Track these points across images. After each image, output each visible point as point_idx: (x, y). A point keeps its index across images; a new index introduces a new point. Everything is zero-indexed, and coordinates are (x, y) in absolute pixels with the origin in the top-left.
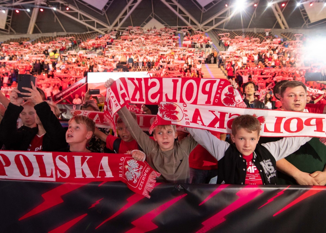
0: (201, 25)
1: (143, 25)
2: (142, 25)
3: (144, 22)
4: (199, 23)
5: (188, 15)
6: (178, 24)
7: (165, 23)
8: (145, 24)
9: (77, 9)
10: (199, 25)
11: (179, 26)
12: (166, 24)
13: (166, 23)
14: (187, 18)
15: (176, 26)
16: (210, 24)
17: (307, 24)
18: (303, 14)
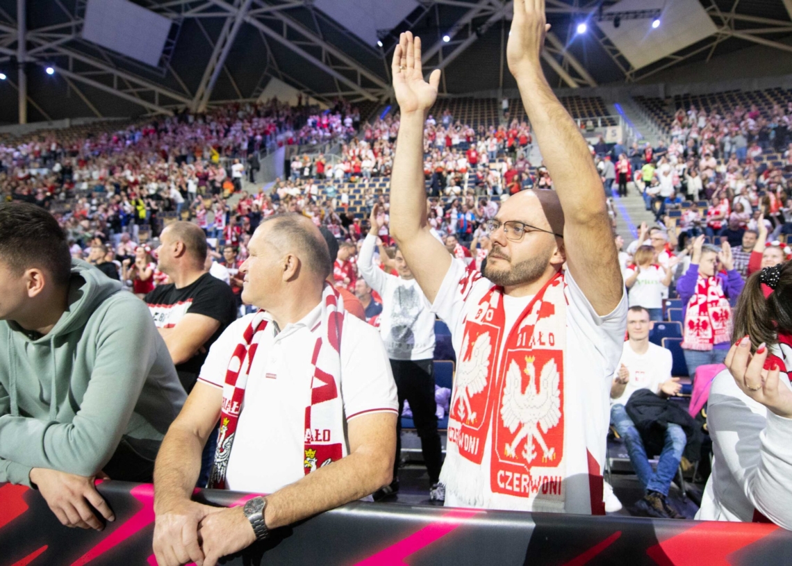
1: (257, 94)
2: (254, 94)
3: (258, 88)
5: (353, 66)
6: (340, 88)
7: (304, 86)
8: (260, 92)
9: (110, 66)
11: (342, 91)
12: (308, 90)
14: (352, 75)
15: (337, 91)
17: (628, 74)
18: (611, 50)
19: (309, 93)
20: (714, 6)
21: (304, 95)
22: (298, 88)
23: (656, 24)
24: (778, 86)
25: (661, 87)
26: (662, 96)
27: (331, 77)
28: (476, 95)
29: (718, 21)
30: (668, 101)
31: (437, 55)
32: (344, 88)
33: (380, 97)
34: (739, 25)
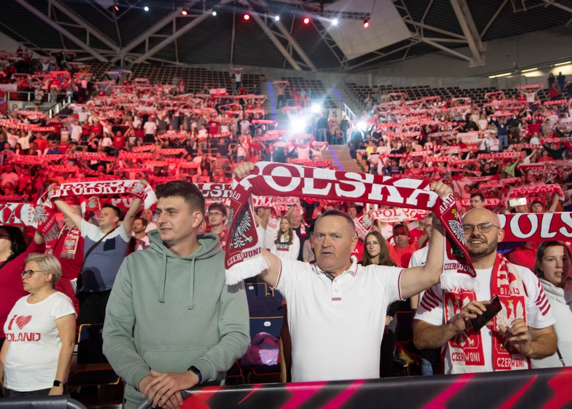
0: (121, 49)
4: (118, 45)
5: (83, 24)
6: (66, 45)
7: (24, 38)
10: (118, 50)
11: (68, 48)
12: (29, 42)
13: (27, 40)
14: (81, 34)
15: (62, 48)
16: (140, 49)
17: (342, 63)
18: (328, 40)
19: (28, 46)
20: (409, 16)
21: (23, 48)
22: (18, 39)
23: (366, 25)
24: (456, 86)
25: (370, 77)
26: (370, 85)
27: (57, 33)
28: (208, 67)
29: (411, 28)
30: (375, 90)
31: (171, 24)
32: (71, 45)
33: (110, 58)
34: (427, 33)
